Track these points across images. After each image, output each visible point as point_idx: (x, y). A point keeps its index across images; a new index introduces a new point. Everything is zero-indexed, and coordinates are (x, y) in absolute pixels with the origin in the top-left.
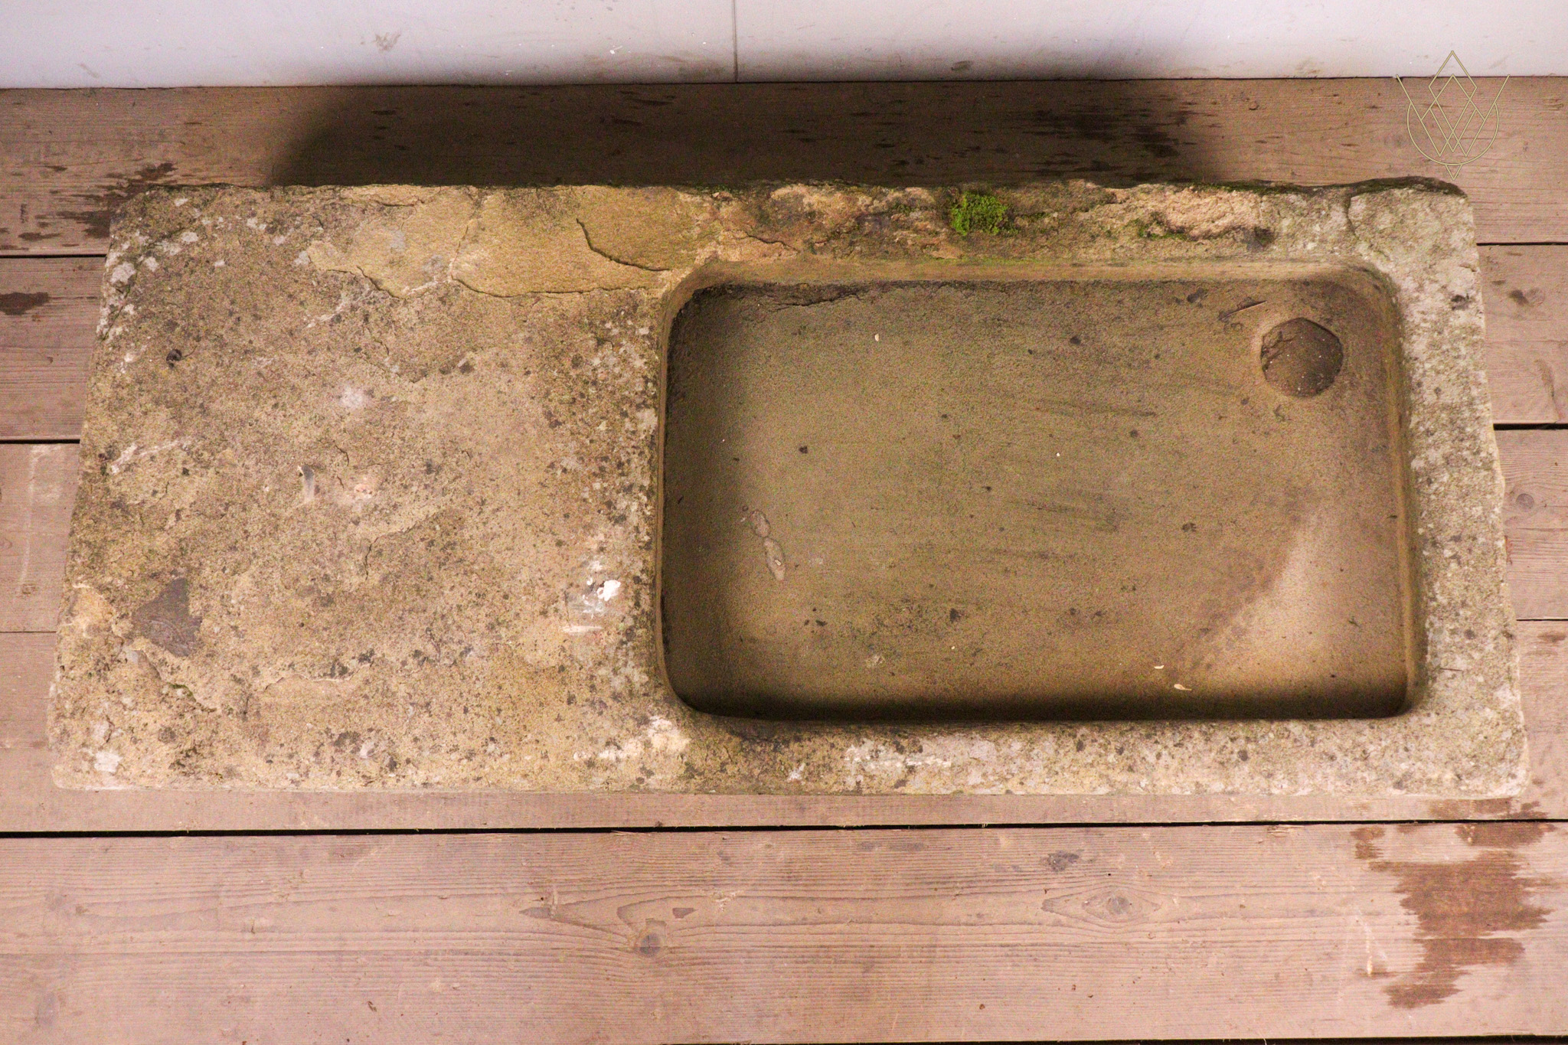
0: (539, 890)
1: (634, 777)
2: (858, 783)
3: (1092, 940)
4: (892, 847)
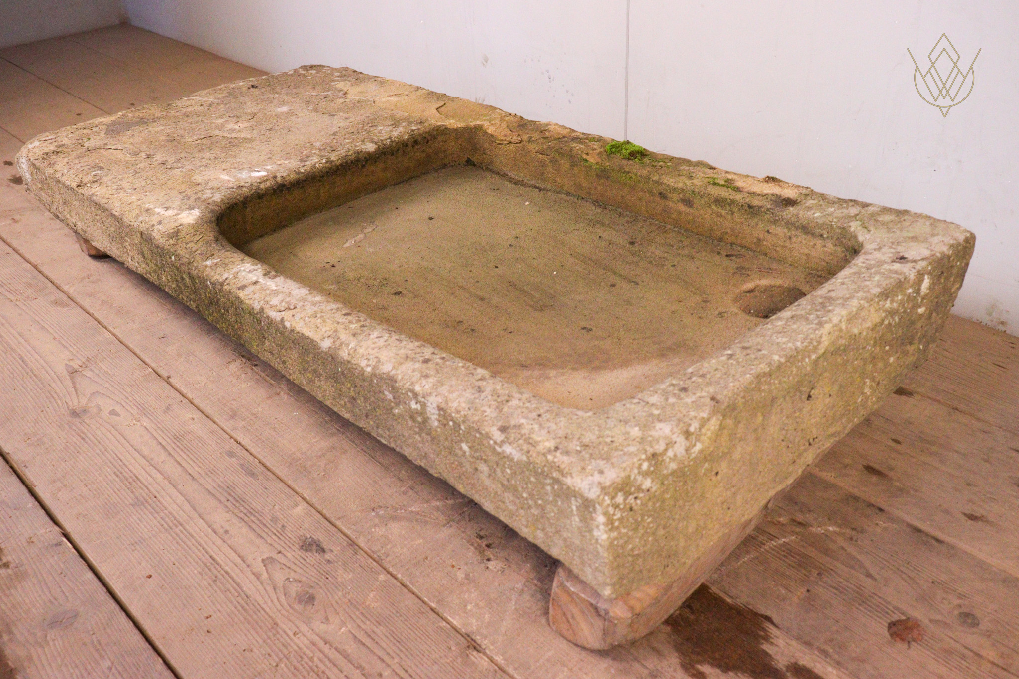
3: (261, 602)
4: (242, 465)
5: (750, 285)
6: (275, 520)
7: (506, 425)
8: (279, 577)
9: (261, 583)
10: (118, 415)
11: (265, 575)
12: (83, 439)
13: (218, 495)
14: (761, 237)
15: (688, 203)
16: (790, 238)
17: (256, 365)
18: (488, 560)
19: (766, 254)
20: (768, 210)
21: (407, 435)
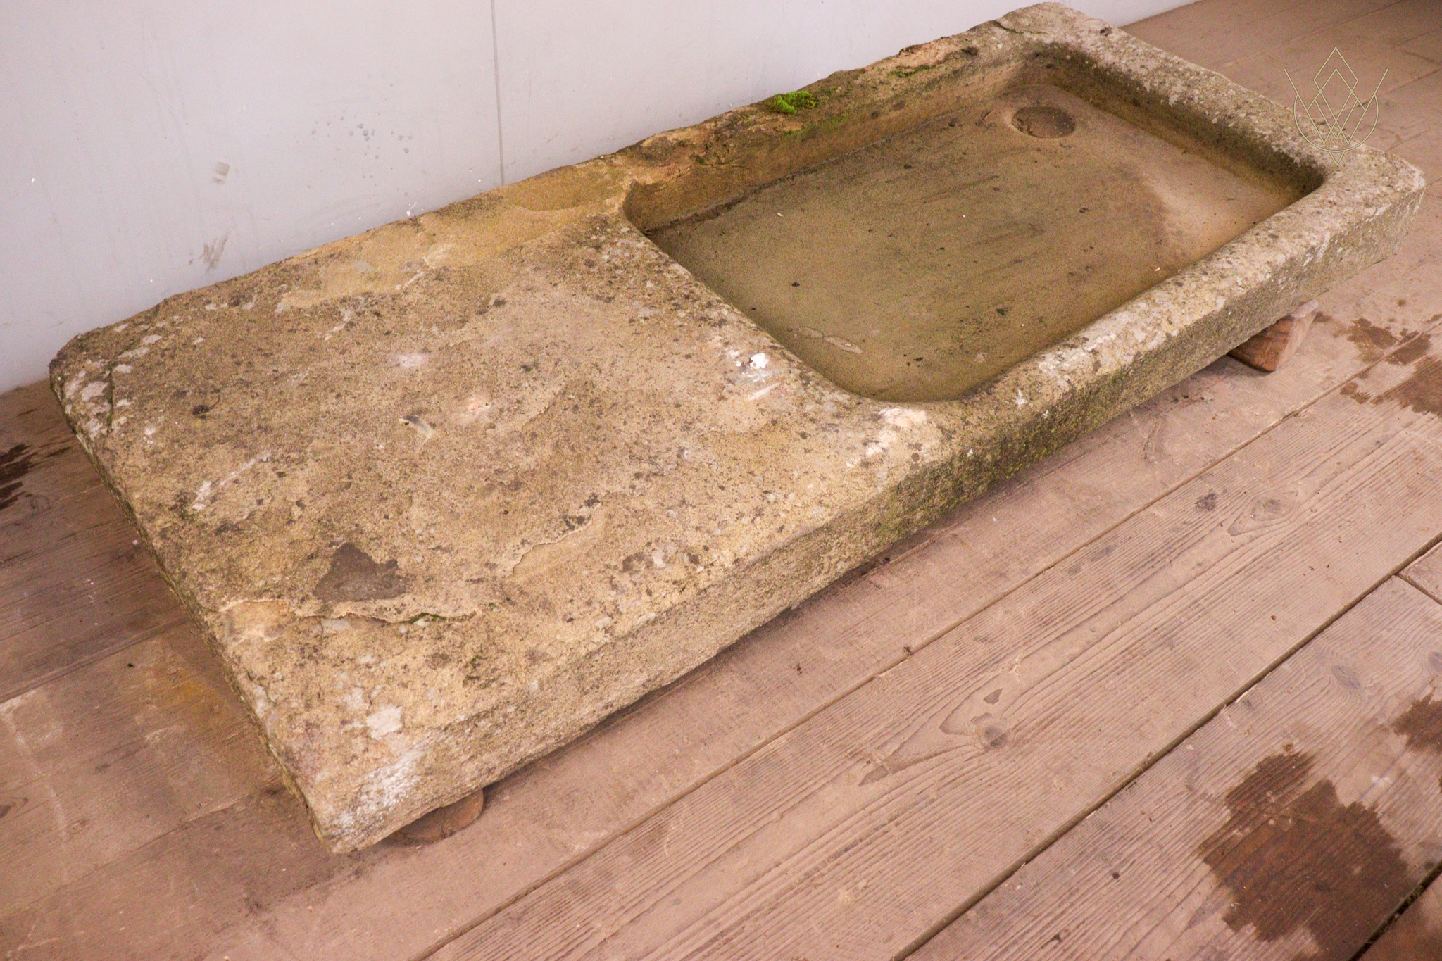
0: (858, 758)
1: (908, 456)
2: (1069, 382)
5: (1012, 127)
6: (1176, 529)
8: (1250, 524)
10: (999, 691)
14: (961, 94)
15: (900, 106)
16: (983, 78)
18: (1203, 399)
19: (962, 107)
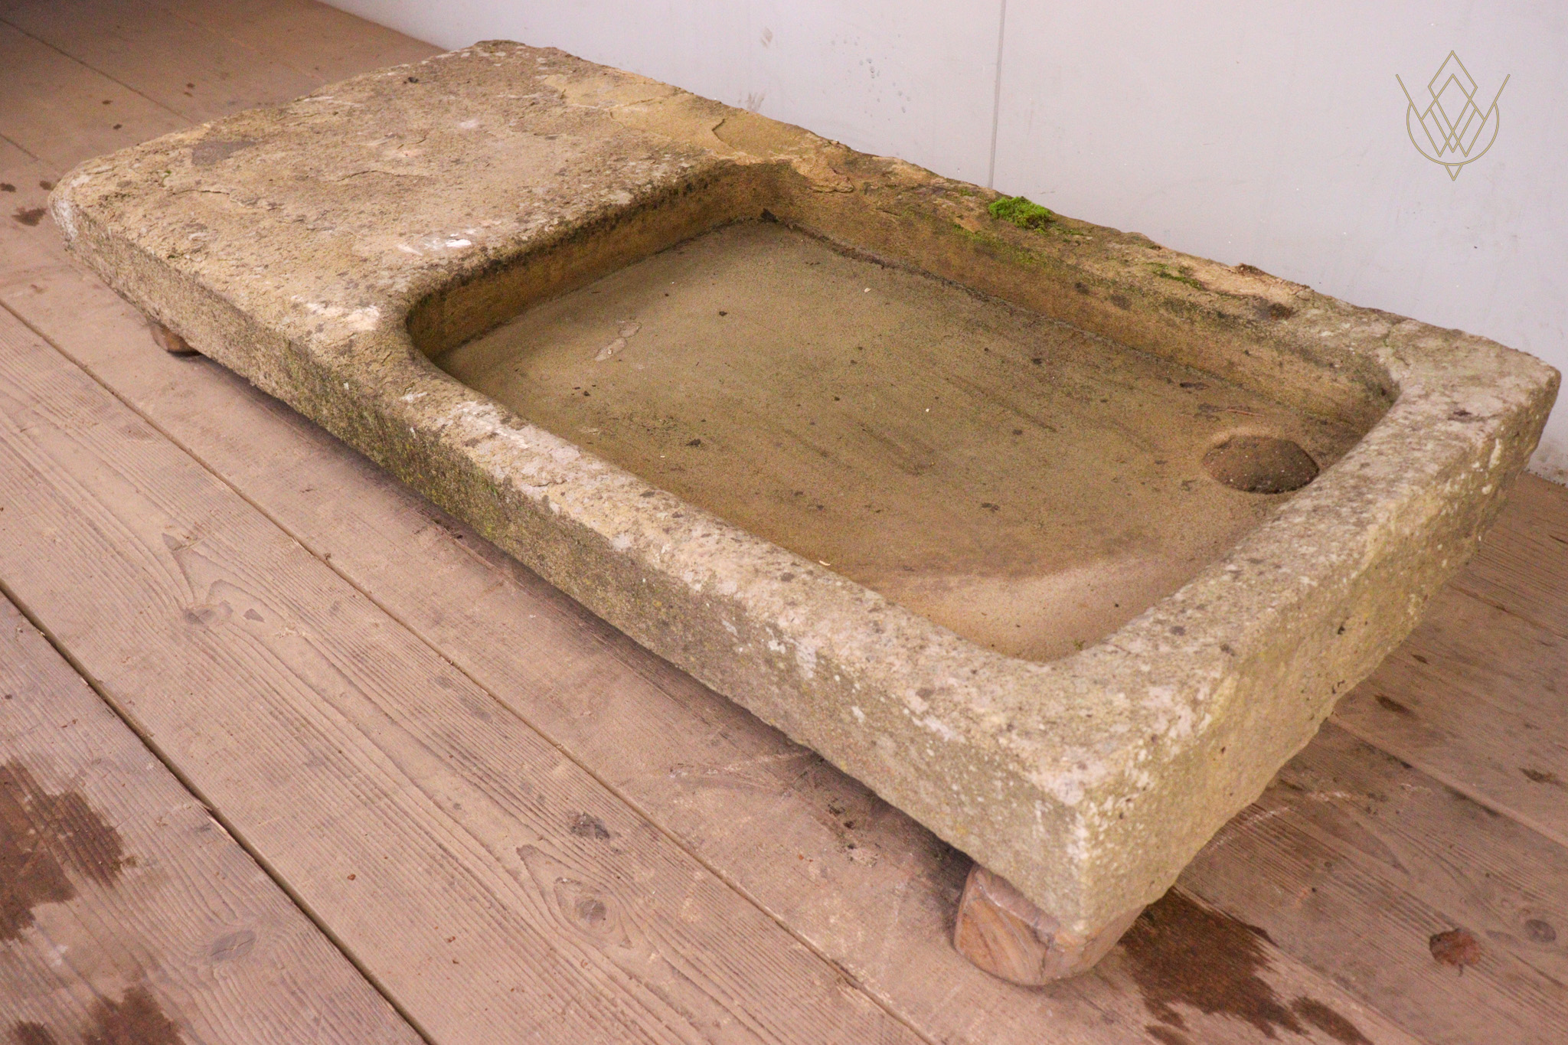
0: (194, 531)
1: (308, 327)
3: (523, 912)
4: (464, 700)
5: (1221, 436)
6: (526, 787)
7: (928, 686)
8: (547, 877)
9: (522, 886)
10: (261, 619)
11: (525, 874)
12: (212, 657)
13: (435, 748)
14: (1235, 359)
15: (1121, 302)
16: (1281, 364)
17: (460, 537)
18: (851, 847)
19: (1241, 385)
20: (1249, 322)
21: (755, 683)
